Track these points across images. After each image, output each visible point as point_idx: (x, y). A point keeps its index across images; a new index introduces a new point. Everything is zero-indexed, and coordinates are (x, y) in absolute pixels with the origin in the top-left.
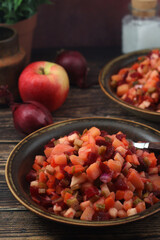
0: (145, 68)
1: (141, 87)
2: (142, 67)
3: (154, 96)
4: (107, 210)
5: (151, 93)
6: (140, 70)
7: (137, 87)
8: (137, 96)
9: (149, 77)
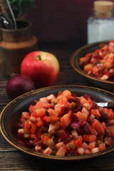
0: (104, 52)
1: (101, 65)
2: (102, 51)
3: (111, 71)
4: (76, 149)
5: (109, 69)
6: (101, 54)
7: (98, 65)
8: (99, 72)
9: (107, 58)
